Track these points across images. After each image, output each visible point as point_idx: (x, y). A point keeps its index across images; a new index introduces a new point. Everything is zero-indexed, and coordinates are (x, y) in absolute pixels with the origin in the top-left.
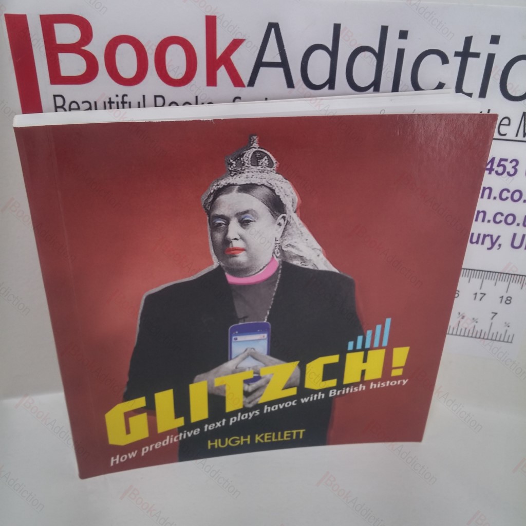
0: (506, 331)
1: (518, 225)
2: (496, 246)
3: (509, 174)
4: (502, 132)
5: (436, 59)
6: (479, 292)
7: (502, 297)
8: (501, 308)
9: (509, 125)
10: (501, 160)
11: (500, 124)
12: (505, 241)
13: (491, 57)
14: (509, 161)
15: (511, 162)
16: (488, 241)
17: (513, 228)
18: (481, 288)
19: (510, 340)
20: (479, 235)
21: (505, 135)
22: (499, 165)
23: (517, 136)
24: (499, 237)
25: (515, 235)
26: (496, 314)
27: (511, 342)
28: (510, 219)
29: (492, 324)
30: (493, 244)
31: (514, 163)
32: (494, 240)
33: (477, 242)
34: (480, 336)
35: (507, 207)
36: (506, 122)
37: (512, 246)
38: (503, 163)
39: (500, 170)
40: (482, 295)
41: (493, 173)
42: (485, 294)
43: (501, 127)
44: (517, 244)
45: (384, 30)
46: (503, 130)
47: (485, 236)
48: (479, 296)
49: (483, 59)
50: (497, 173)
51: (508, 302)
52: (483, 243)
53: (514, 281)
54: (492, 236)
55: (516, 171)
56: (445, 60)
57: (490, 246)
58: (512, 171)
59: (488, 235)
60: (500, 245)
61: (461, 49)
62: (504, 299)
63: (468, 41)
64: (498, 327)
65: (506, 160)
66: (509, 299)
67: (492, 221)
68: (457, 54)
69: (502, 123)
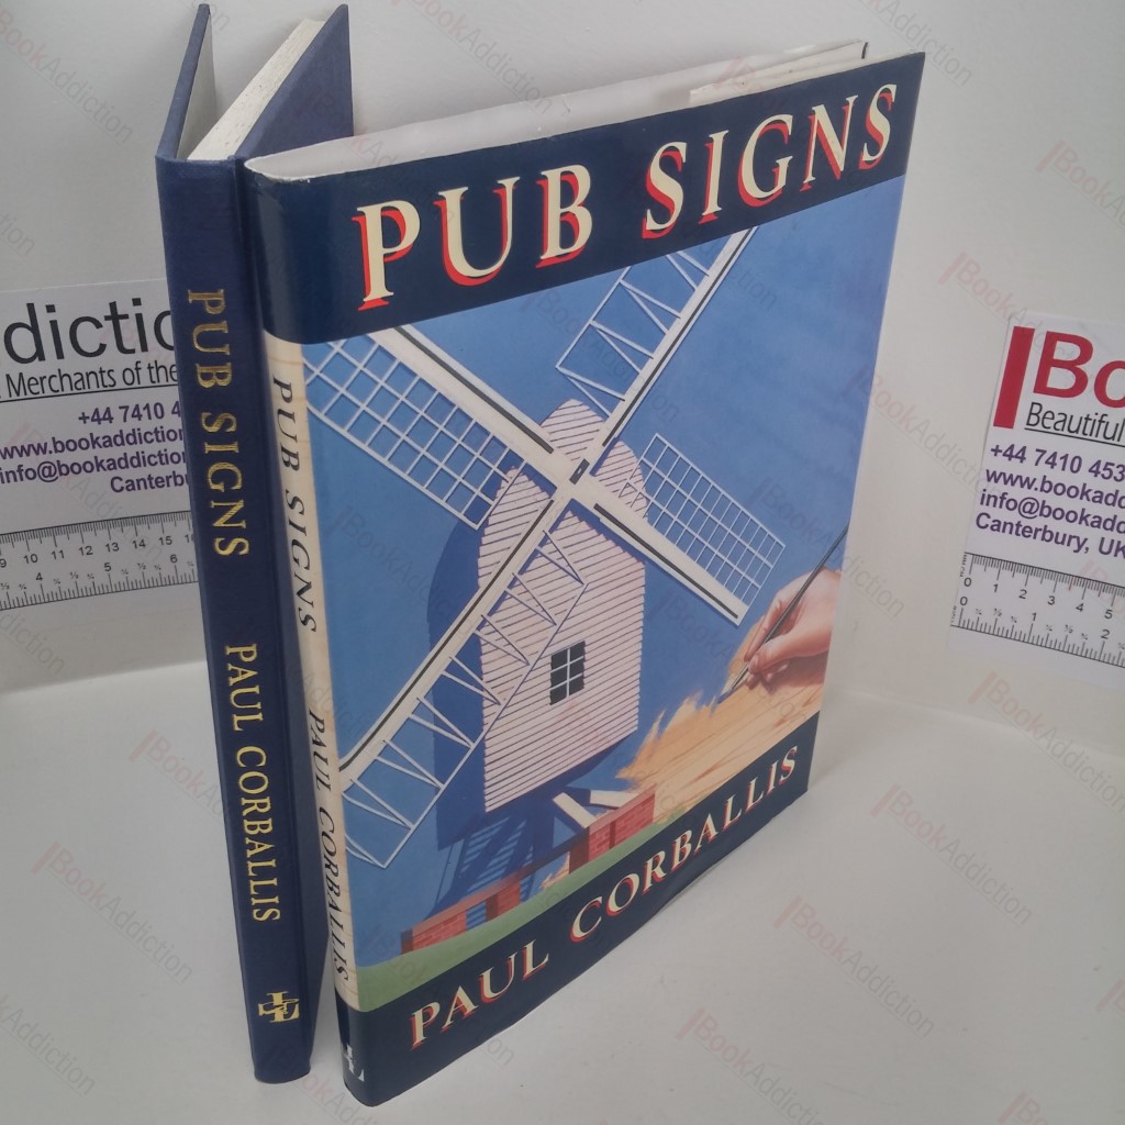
5: (89, 325)
13: (139, 317)
45: (31, 307)
56: (98, 325)
61: (109, 314)
63: (113, 306)
68: (107, 318)
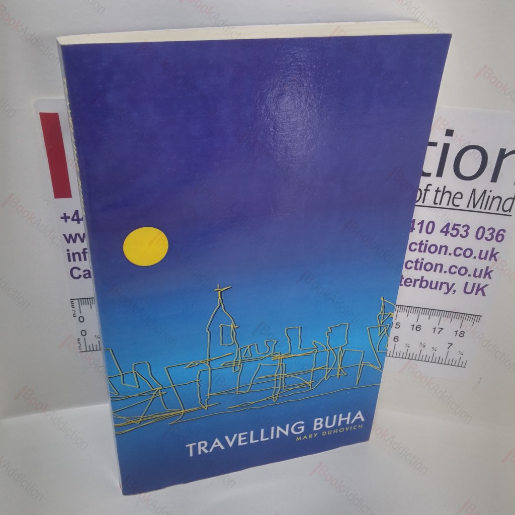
0: (461, 358)
1: (469, 275)
2: (452, 291)
3: (461, 236)
4: (456, 204)
6: (437, 327)
7: (457, 331)
8: (456, 340)
9: (461, 198)
10: (455, 225)
11: (454, 198)
12: (459, 287)
14: (462, 226)
15: (463, 227)
16: (444, 287)
17: (466, 278)
18: (439, 324)
19: (463, 366)
20: (437, 282)
21: (458, 206)
22: (453, 229)
23: (468, 207)
24: (454, 284)
25: (467, 283)
26: (452, 344)
27: (465, 367)
28: (463, 271)
29: (448, 352)
30: (449, 290)
31: (466, 228)
32: (450, 287)
33: (436, 288)
34: (439, 362)
35: (460, 262)
36: (459, 196)
37: (465, 291)
38: (456, 227)
39: (455, 232)
40: (440, 329)
41: (449, 235)
42: (442, 329)
43: (455, 199)
44: (469, 290)
46: (457, 202)
47: (442, 283)
48: (437, 330)
49: (440, 148)
50: (452, 235)
51: (461, 335)
52: (440, 289)
53: (466, 319)
54: (448, 284)
55: (467, 234)
57: (446, 291)
58: (464, 234)
59: (445, 283)
60: (454, 291)
62: (459, 333)
64: (454, 355)
65: (459, 225)
66: (462, 333)
67: (448, 272)
69: (456, 197)
